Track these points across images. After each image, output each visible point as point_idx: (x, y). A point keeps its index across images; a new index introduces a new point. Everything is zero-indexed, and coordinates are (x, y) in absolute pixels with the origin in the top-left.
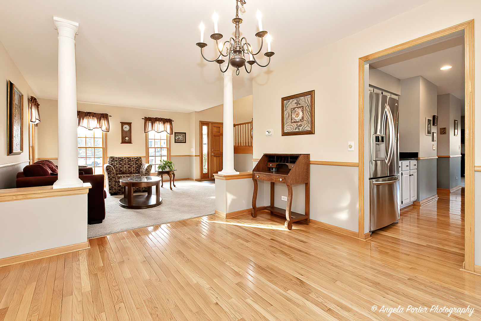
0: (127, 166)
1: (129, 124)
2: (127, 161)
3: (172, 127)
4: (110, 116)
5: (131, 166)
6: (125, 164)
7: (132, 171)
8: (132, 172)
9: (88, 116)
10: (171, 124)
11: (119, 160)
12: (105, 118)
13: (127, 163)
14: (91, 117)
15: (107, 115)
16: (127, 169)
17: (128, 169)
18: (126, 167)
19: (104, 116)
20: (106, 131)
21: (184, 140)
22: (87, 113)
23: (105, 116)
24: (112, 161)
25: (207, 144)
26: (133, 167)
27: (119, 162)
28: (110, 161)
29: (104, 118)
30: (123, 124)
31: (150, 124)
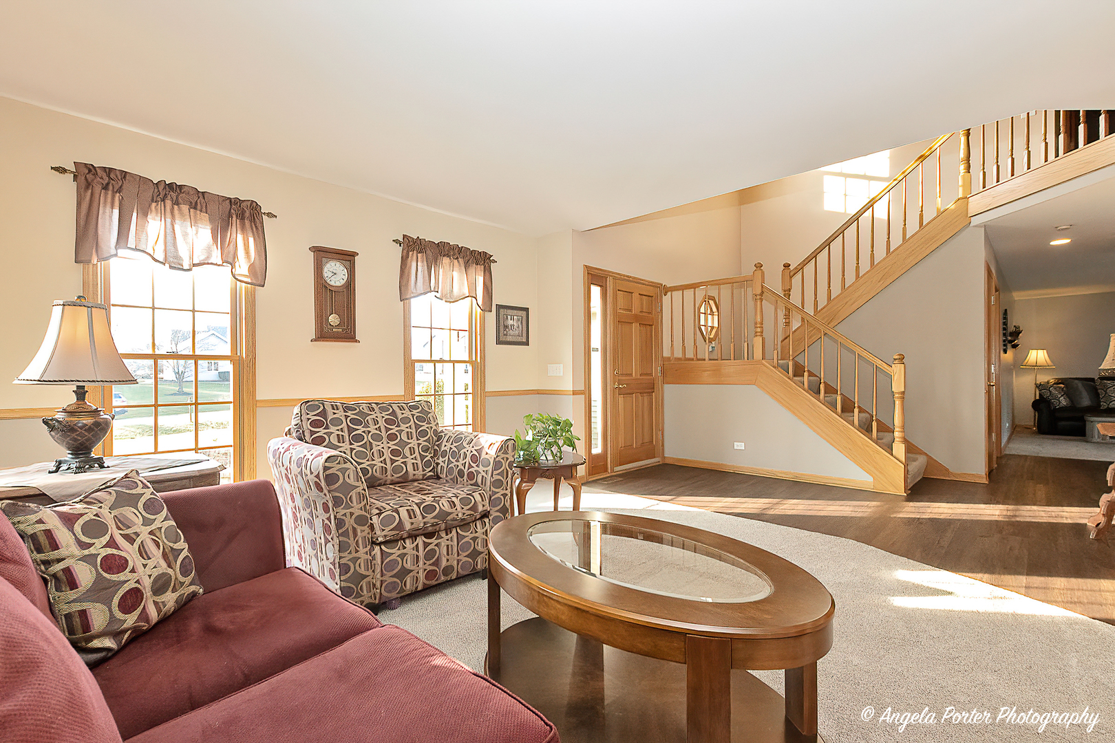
0: (386, 446)
1: (348, 257)
2: (382, 423)
3: (489, 284)
4: (270, 215)
5: (403, 444)
6: (377, 438)
7: (410, 468)
8: (411, 477)
9: (168, 203)
10: (488, 272)
11: (347, 417)
12: (247, 222)
13: (384, 434)
14: (185, 208)
15: (254, 207)
16: (388, 462)
17: (393, 461)
18: (381, 454)
19: (243, 212)
20: (249, 280)
21: (525, 335)
22: (161, 188)
23: (247, 214)
24: (315, 424)
25: (600, 350)
26: (412, 451)
27: (350, 430)
28: (307, 426)
29: (242, 219)
30: (322, 254)
31: (422, 267)
